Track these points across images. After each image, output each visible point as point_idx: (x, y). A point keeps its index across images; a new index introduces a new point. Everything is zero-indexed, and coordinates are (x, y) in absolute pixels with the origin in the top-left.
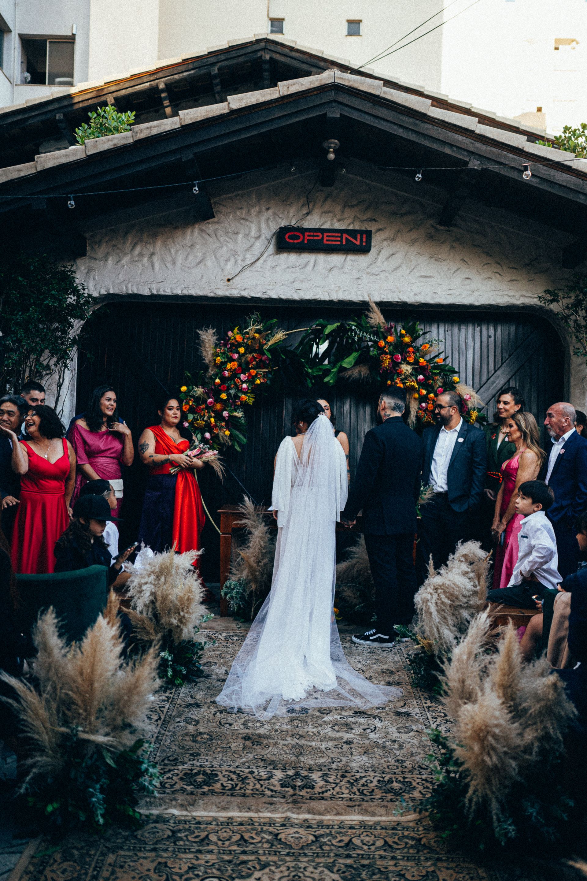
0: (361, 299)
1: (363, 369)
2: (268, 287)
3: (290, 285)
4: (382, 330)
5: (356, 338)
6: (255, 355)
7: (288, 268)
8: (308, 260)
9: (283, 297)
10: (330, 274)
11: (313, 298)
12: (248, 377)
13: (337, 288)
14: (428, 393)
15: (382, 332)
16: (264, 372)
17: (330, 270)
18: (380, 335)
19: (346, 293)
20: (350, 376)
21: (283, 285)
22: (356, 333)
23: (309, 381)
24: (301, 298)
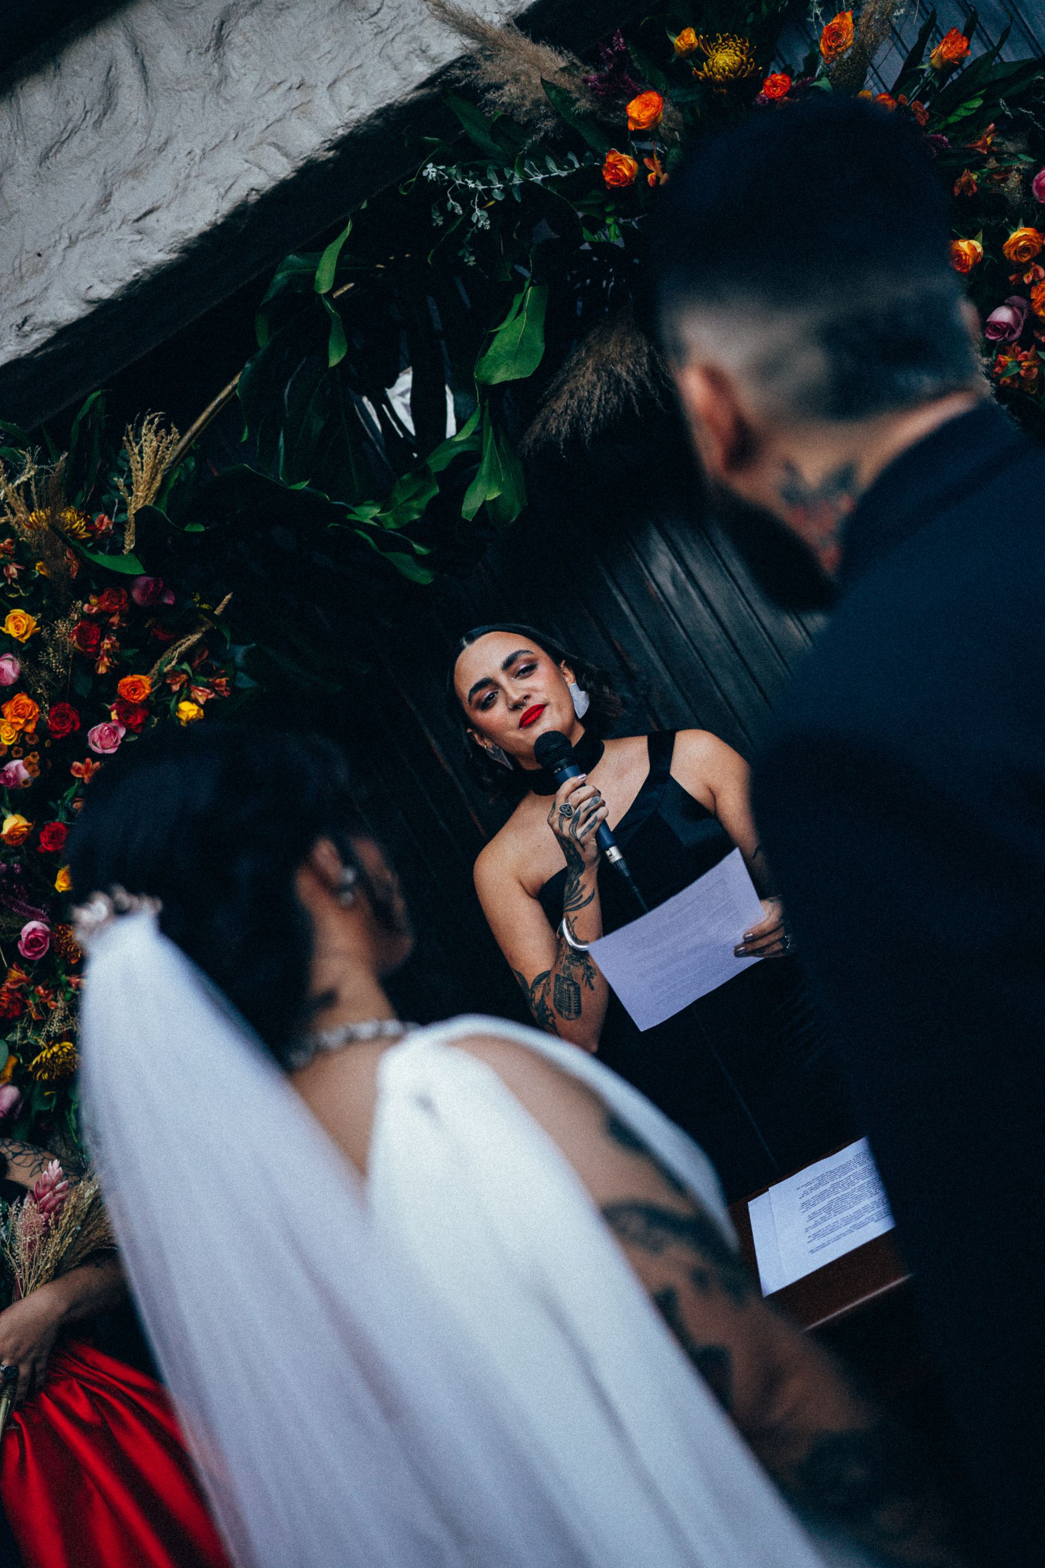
0: (423, 70)
1: (611, 349)
2: (24, 294)
3: (103, 220)
4: (584, 105)
5: (480, 217)
6: (92, 606)
7: (44, 157)
8: (100, 65)
9: (105, 291)
10: (233, 59)
11: (226, 207)
12: (121, 722)
13: (297, 97)
14: (995, 241)
15: (589, 116)
16: (185, 657)
17: (220, 41)
18: (590, 137)
19: (344, 90)
20: (576, 423)
21: (73, 243)
22: (464, 196)
23: (403, 562)
24: (178, 242)
